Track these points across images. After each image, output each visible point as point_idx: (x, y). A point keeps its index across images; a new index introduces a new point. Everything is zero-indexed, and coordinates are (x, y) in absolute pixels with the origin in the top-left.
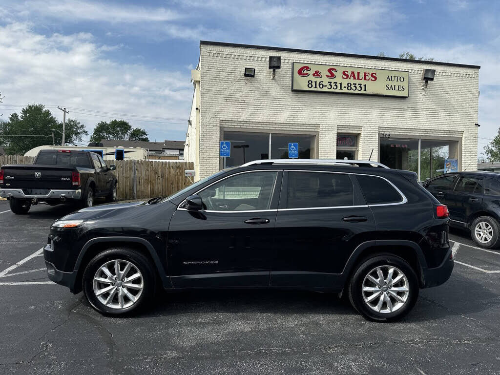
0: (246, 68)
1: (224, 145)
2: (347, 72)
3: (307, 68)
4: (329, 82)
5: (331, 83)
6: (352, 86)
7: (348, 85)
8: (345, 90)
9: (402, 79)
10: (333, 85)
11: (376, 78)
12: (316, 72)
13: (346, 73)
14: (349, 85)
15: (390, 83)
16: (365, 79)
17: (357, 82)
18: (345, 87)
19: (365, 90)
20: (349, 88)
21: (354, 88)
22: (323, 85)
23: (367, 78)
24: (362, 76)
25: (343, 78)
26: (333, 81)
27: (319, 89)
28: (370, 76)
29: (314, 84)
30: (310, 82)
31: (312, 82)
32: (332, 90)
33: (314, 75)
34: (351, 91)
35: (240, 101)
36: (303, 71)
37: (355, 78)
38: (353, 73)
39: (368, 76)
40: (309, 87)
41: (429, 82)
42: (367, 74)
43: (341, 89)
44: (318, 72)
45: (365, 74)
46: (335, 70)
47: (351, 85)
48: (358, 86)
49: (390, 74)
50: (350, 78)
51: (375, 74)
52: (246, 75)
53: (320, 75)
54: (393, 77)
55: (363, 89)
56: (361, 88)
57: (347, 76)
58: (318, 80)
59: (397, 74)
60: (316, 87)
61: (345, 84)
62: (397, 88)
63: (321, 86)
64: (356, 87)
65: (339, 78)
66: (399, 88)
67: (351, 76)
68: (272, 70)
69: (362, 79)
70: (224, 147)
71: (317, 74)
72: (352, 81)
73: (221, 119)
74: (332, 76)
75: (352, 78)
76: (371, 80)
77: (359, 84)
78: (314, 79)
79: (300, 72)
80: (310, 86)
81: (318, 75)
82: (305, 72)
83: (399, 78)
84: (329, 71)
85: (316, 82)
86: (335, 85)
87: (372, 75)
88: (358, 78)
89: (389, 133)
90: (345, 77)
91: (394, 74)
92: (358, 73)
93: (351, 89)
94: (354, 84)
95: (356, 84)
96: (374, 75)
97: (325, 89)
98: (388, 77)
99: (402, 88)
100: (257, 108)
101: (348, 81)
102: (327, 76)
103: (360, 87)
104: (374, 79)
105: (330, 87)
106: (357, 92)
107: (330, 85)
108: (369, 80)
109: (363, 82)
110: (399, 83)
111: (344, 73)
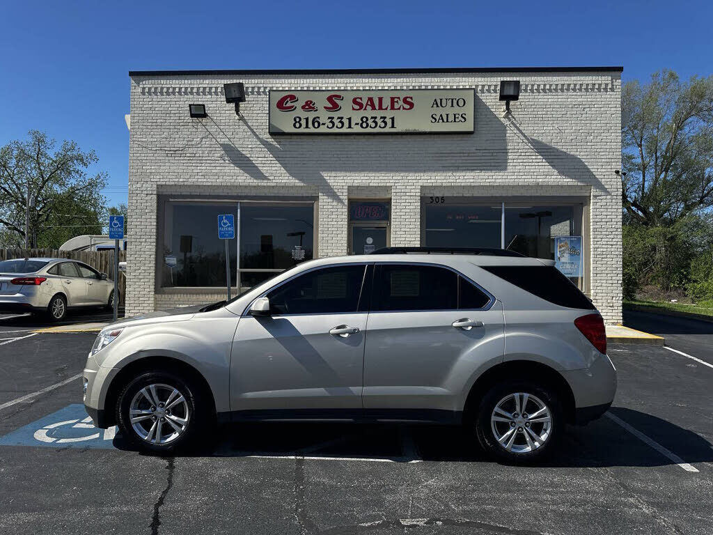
0: (190, 105)
1: (115, 222)
2: (361, 99)
3: (293, 98)
4: (329, 118)
5: (333, 118)
6: (370, 122)
7: (362, 119)
8: (357, 129)
9: (461, 103)
10: (336, 121)
11: (412, 105)
12: (307, 103)
13: (358, 100)
14: (364, 120)
15: (438, 112)
16: (393, 108)
17: (378, 114)
18: (358, 124)
19: (393, 127)
20: (364, 125)
21: (373, 125)
22: (319, 123)
23: (396, 106)
24: (387, 103)
25: (353, 109)
26: (336, 115)
27: (312, 130)
28: (401, 103)
29: (303, 122)
30: (298, 120)
31: (300, 119)
32: (335, 130)
33: (303, 107)
34: (369, 130)
35: (188, 155)
36: (284, 103)
37: (374, 108)
38: (371, 99)
39: (397, 102)
40: (296, 127)
41: (512, 103)
42: (396, 100)
43: (350, 127)
44: (311, 102)
45: (392, 99)
46: (340, 97)
47: (367, 119)
48: (379, 121)
49: (438, 95)
50: (365, 109)
51: (411, 98)
52: (192, 116)
53: (314, 108)
54: (444, 101)
55: (389, 124)
56: (386, 123)
57: (361, 106)
58: (311, 115)
59: (451, 95)
60: (307, 127)
61: (356, 118)
62: (451, 118)
63: (316, 125)
64: (376, 123)
65: (346, 110)
66: (455, 118)
67: (367, 104)
68: (233, 105)
69: (386, 109)
70: (115, 224)
71: (309, 105)
72: (369, 113)
73: (159, 183)
74: (335, 107)
75: (369, 108)
76: (404, 109)
77: (381, 118)
78: (303, 114)
79: (280, 105)
80: (298, 125)
81: (311, 107)
82: (289, 104)
83: (455, 102)
84: (330, 99)
85: (307, 119)
86: (341, 122)
87: (405, 101)
88: (380, 108)
89: (441, 195)
90: (357, 107)
91: (444, 95)
92: (380, 100)
93: (366, 127)
94: (372, 118)
95: (376, 118)
96: (408, 100)
97: (323, 129)
98: (435, 100)
99: (460, 118)
100: (215, 165)
101: (362, 113)
102: (325, 107)
103: (384, 122)
104: (408, 107)
105: (331, 125)
106: (377, 130)
107: (331, 122)
108: (399, 109)
109: (389, 114)
110: (456, 110)
111: (355, 101)
